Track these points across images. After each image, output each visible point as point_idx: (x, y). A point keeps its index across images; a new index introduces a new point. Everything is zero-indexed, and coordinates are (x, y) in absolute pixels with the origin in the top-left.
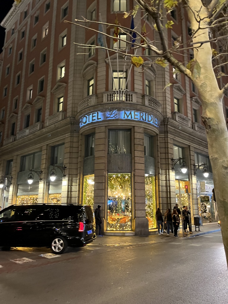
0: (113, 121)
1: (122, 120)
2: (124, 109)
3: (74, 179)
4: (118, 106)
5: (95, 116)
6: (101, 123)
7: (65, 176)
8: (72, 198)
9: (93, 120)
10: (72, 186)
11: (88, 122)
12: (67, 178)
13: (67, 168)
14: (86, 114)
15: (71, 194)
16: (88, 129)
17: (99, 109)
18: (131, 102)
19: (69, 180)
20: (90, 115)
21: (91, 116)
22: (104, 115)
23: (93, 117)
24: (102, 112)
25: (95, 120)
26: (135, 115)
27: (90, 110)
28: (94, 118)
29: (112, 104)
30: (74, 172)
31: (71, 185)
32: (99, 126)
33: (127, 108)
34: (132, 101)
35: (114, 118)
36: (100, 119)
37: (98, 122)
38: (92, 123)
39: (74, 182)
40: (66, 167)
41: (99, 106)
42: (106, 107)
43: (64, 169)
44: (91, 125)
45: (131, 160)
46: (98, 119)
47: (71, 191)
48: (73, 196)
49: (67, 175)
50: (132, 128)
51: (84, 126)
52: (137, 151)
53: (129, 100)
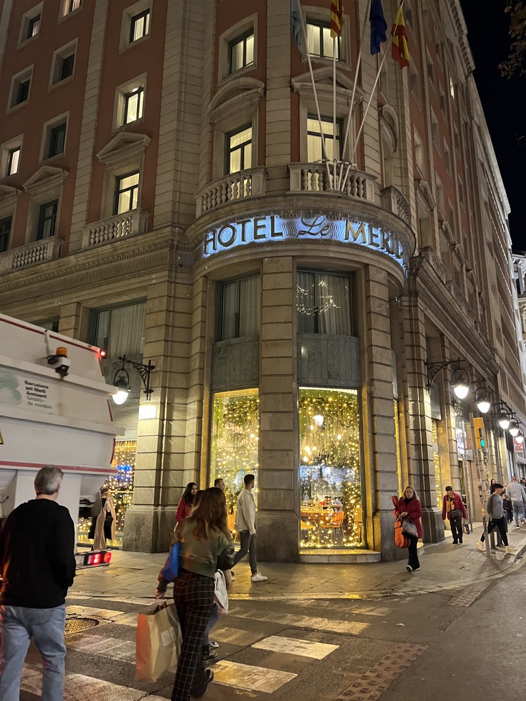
0: (315, 244)
1: (339, 244)
2: (345, 216)
3: (176, 401)
4: (331, 205)
5: (264, 226)
6: (279, 248)
7: (151, 391)
8: (172, 456)
9: (256, 237)
10: (172, 420)
11: (238, 242)
12: (156, 399)
13: (158, 369)
14: (233, 221)
15: (168, 445)
16: (236, 261)
17: (277, 208)
18: (362, 199)
19: (163, 404)
20: (248, 224)
21: (250, 226)
22: (291, 226)
23: (256, 228)
24: (283, 217)
25: (264, 236)
26: (372, 235)
27: (247, 210)
28: (260, 232)
29: (318, 198)
30: (180, 381)
31: (170, 419)
32: (275, 255)
33: (353, 213)
35: (319, 237)
36: (281, 234)
37: (270, 243)
38: (252, 245)
39: (178, 410)
40: (153, 367)
41: (281, 198)
42: (300, 203)
43: (148, 372)
44: (248, 252)
45: (360, 353)
46: (273, 234)
47: (169, 436)
48: (173, 450)
49: (158, 391)
50: (360, 269)
51: (222, 253)
52: (377, 332)
53: (358, 195)
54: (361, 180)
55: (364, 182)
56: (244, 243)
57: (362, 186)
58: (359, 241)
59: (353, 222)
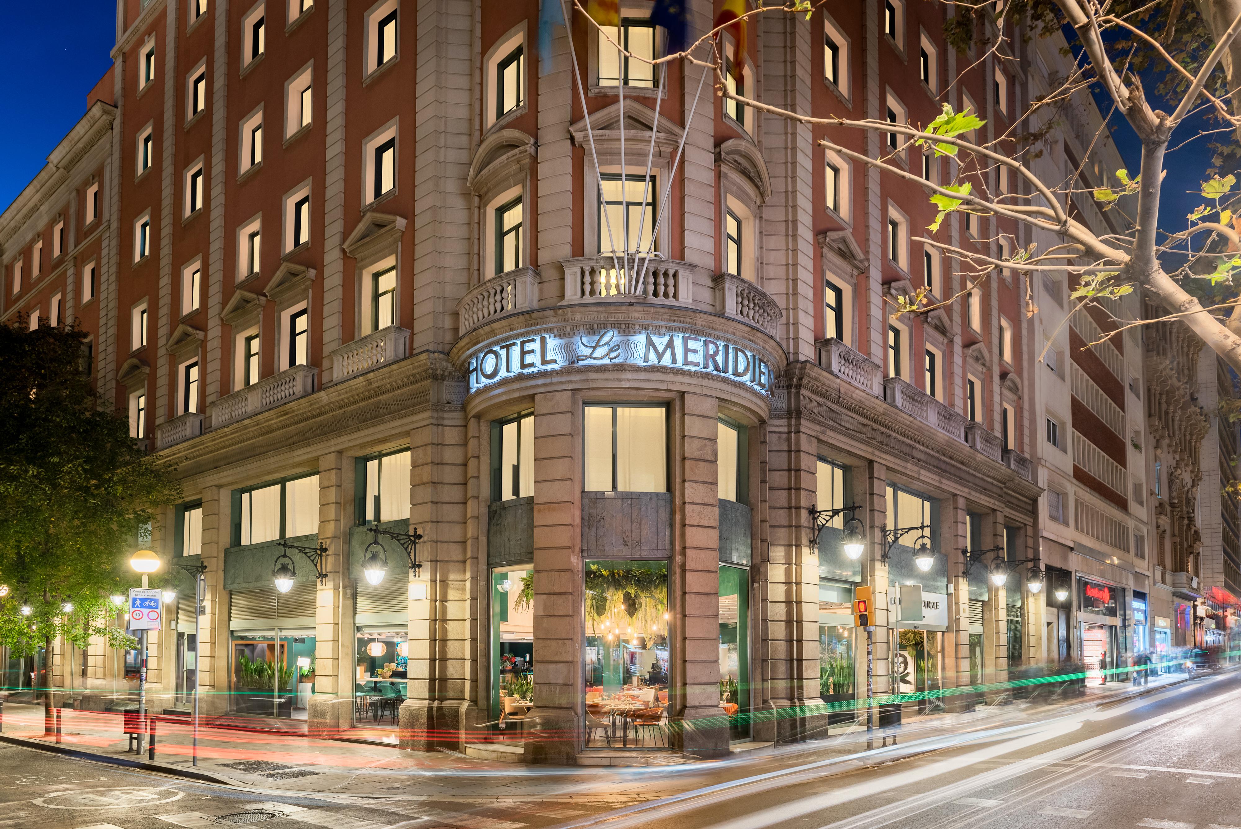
0: (604, 371)
1: (637, 369)
2: (646, 328)
4: (621, 316)
5: (532, 351)
6: (554, 380)
9: (523, 366)
11: (503, 374)
14: (496, 343)
16: (504, 398)
17: (548, 326)
18: (671, 301)
20: (514, 348)
21: (516, 351)
22: (568, 349)
23: (523, 353)
24: (559, 336)
25: (532, 365)
26: (686, 351)
27: (511, 330)
28: (529, 359)
29: (600, 309)
32: (549, 389)
33: (656, 323)
34: (675, 296)
35: (606, 361)
36: (555, 361)
37: (543, 374)
38: (520, 377)
41: (551, 313)
42: (578, 317)
44: (516, 386)
45: (672, 513)
46: (544, 362)
50: (674, 400)
52: (694, 485)
53: (666, 295)
54: (671, 272)
55: (675, 275)
56: (512, 374)
57: (671, 282)
58: (666, 360)
59: (660, 334)
